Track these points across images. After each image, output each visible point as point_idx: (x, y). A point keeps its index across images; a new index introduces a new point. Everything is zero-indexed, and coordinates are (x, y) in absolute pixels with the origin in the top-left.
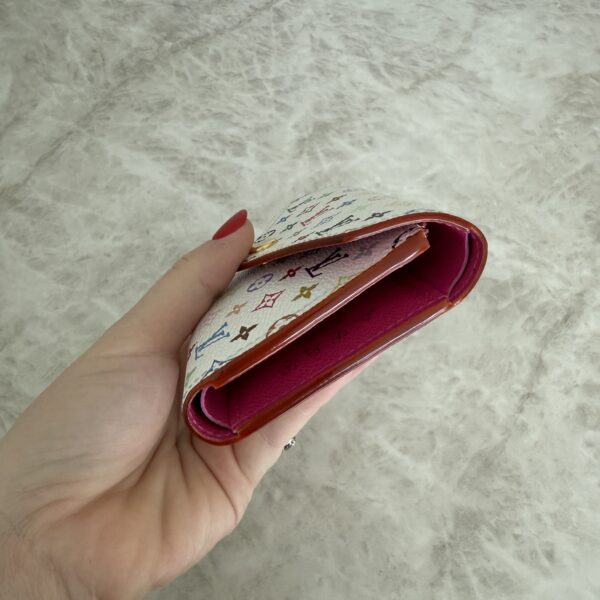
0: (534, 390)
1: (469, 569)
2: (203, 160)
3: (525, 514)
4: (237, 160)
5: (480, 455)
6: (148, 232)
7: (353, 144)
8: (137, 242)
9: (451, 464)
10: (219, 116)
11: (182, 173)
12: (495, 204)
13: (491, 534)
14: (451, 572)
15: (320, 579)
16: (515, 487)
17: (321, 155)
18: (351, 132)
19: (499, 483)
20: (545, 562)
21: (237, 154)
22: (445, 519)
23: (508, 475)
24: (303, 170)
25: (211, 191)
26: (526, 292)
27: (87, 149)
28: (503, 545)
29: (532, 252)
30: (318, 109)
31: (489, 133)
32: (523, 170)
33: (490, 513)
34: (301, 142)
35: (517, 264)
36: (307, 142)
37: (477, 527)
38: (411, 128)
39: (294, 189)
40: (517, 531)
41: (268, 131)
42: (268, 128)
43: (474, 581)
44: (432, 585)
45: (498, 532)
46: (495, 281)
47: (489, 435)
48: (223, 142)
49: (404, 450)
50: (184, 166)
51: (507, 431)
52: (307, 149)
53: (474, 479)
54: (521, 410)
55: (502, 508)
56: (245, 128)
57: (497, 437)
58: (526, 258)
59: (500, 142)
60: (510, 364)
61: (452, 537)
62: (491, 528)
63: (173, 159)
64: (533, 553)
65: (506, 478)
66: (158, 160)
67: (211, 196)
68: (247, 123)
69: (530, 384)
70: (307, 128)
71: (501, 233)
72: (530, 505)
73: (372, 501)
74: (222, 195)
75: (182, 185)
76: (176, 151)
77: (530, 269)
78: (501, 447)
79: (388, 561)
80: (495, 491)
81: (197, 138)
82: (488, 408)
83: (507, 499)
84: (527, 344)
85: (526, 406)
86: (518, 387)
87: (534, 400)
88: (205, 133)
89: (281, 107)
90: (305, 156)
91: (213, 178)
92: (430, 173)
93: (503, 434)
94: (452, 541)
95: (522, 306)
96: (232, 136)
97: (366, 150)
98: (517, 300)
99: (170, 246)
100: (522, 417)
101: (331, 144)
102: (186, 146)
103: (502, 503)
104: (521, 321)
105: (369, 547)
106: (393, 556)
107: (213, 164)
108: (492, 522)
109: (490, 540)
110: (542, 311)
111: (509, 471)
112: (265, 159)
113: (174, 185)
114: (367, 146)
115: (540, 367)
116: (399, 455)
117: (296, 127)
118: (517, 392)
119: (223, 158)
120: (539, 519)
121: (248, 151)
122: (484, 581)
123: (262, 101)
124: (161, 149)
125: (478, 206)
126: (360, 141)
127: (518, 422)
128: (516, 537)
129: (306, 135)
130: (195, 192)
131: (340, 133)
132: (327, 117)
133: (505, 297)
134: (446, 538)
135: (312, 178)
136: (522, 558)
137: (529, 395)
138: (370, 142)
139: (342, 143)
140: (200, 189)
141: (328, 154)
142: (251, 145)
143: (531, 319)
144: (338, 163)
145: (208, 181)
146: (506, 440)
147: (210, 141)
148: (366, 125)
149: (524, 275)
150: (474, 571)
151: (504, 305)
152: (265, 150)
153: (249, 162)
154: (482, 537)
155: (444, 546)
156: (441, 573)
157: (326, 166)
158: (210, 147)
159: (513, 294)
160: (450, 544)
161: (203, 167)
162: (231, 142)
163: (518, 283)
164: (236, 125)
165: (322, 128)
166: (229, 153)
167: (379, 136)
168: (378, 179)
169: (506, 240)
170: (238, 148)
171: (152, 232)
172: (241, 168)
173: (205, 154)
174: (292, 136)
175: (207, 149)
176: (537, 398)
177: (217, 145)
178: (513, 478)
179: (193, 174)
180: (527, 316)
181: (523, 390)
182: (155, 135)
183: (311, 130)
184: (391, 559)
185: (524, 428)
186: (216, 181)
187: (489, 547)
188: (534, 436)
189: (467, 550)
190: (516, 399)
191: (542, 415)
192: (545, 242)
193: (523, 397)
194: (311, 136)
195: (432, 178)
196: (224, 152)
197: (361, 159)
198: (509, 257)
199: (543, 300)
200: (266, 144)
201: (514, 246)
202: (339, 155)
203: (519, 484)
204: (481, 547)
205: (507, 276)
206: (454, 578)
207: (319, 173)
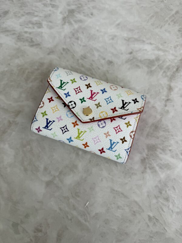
0: (169, 98)
2: (26, 32)
3: (172, 142)
4: (40, 30)
5: (153, 124)
6: (9, 64)
7: (85, 16)
8: (6, 69)
9: (143, 130)
10: (28, 14)
11: (18, 39)
12: (144, 31)
13: (161, 151)
14: (149, 167)
15: (102, 179)
16: (167, 133)
17: (73, 22)
18: (84, 11)
19: (161, 133)
21: (39, 27)
22: (144, 149)
23: (164, 130)
24: (67, 29)
25: (31, 44)
26: (161, 62)
28: (166, 154)
29: (161, 47)
30: (69, 5)
31: (138, 4)
32: (153, 16)
33: (160, 144)
34: (64, 19)
35: (156, 52)
36: (66, 18)
37: (156, 150)
38: (107, 6)
39: (65, 37)
40: (170, 148)
41: (50, 16)
42: (50, 15)
44: (143, 173)
45: (163, 150)
46: (149, 60)
47: (155, 117)
48: (33, 24)
50: (19, 36)
51: (162, 114)
52: (67, 21)
53: (152, 133)
54: (166, 106)
55: (164, 141)
56: (40, 17)
57: (159, 117)
58: (159, 49)
59: (142, 7)
60: (159, 89)
61: (147, 155)
62: (161, 149)
63: (14, 34)
64: (177, 154)
65: (164, 131)
66: (7, 35)
67: (32, 46)
68: (41, 15)
69: (168, 96)
70: (65, 12)
71: (148, 41)
72: (173, 139)
74: (36, 45)
75: (20, 44)
76: (14, 30)
77: (161, 53)
78: (160, 120)
79: (125, 168)
80: (160, 136)
81: (22, 24)
82: (153, 107)
83: (165, 138)
84: (164, 81)
85: (167, 104)
86: (164, 97)
87: (170, 101)
88: (25, 21)
89: (53, 6)
90: (67, 24)
91: (31, 39)
92: (117, 22)
93: (161, 115)
94: (147, 157)
95: (161, 67)
96: (36, 21)
97: (90, 17)
98: (158, 66)
99: (19, 68)
100: (167, 108)
101: (77, 18)
102: (18, 28)
104: (161, 73)
107: (30, 33)
108: (161, 147)
109: (161, 153)
110: (168, 68)
111: (164, 128)
112: (51, 28)
113: (16, 44)
114: (91, 16)
115: (170, 89)
117: (61, 13)
118: (163, 99)
119: (34, 30)
120: (177, 142)
121: (43, 26)
122: (161, 168)
123: (45, 5)
124: (8, 31)
125: (138, 33)
126: (88, 15)
127: (165, 110)
128: (170, 150)
129: (65, 15)
130: (25, 45)
131: (79, 12)
132: (73, 7)
133: (154, 65)
134: (145, 156)
135: (71, 32)
136: (173, 157)
137: (168, 100)
138: (92, 14)
139: (80, 16)
140: (27, 44)
141: (76, 22)
142: (44, 23)
143: (164, 72)
144: (80, 24)
145: (30, 40)
146: (162, 118)
147: (27, 24)
148: (89, 8)
149: (159, 56)
151: (154, 68)
152: (50, 24)
153: (45, 30)
154: (158, 153)
155: (145, 159)
157: (76, 26)
158: (28, 26)
159: (157, 64)
160: (147, 158)
161: (27, 35)
162: (36, 23)
163: (158, 59)
164: (37, 16)
165: (71, 12)
166: (36, 28)
167: (95, 12)
168: (97, 28)
169: (151, 44)
170: (39, 25)
171: (11, 64)
172: (42, 33)
173: (26, 30)
174: (60, 17)
175: (27, 28)
176: (171, 100)
177: (30, 25)
178: (167, 130)
179: (23, 38)
180: (163, 71)
181: (166, 98)
182: (4, 26)
183: (67, 13)
184: (126, 167)
185: (168, 112)
186: (33, 40)
187: (161, 156)
188: (172, 114)
189: (153, 158)
190: (163, 102)
191: (173, 106)
192: (165, 43)
193: (166, 101)
194: (67, 15)
195: (118, 24)
196: (34, 28)
197: (89, 21)
198: (153, 50)
199: (168, 64)
200: (51, 22)
201: (154, 46)
202: (80, 21)
203: (169, 132)
204: (158, 157)
205: (153, 57)
206: (150, 169)
207: (74, 29)
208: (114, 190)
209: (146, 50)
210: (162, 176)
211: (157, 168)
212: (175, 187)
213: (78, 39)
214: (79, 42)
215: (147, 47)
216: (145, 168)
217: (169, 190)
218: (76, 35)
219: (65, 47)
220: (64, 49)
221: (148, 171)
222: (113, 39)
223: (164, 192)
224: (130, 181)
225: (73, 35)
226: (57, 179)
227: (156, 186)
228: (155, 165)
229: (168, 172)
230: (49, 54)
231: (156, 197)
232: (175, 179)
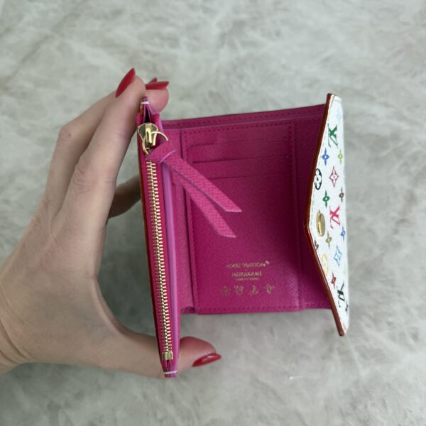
0: (406, 217)
2: (147, 52)
3: (397, 307)
4: (173, 51)
5: (362, 265)
7: (263, 36)
10: (159, 19)
11: (131, 63)
12: (378, 78)
13: (370, 322)
14: (338, 349)
15: (238, 354)
16: (389, 288)
17: (238, 45)
18: (263, 27)
19: (377, 285)
20: (411, 341)
21: (173, 46)
23: (384, 279)
24: (225, 56)
26: (401, 144)
27: (59, 49)
28: (379, 330)
29: (406, 113)
30: (236, 10)
31: (372, 25)
32: (400, 52)
33: (369, 307)
34: (223, 36)
35: (395, 123)
36: (227, 36)
38: (310, 23)
39: (217, 71)
40: (390, 319)
41: (197, 29)
42: (196, 27)
44: (323, 358)
45: (375, 321)
46: (377, 136)
47: (370, 251)
48: (162, 38)
50: (132, 58)
51: (384, 248)
52: (227, 41)
54: (396, 232)
55: (379, 303)
56: (179, 27)
57: (377, 251)
58: (401, 118)
59: (381, 31)
60: (388, 197)
62: (371, 318)
63: (124, 52)
64: (402, 335)
65: (383, 282)
66: (112, 54)
68: (181, 24)
69: (403, 212)
70: (227, 25)
71: (382, 99)
72: (401, 301)
76: (126, 46)
77: (404, 126)
78: (379, 259)
79: (290, 341)
80: (373, 291)
81: (143, 37)
82: (370, 230)
83: (383, 297)
84: (402, 183)
85: (400, 229)
86: (394, 214)
87: (407, 224)
88: (148, 32)
89: (206, 10)
90: (226, 47)
91: (154, 66)
92: (325, 55)
93: (381, 250)
95: (399, 154)
96: (169, 34)
97: (274, 40)
98: (394, 150)
100: (397, 237)
101: (247, 37)
102: (134, 43)
103: (379, 300)
104: (398, 165)
105: (275, 330)
106: (293, 338)
107: (154, 55)
108: (371, 313)
109: (368, 326)
110: (415, 158)
111: (385, 276)
112: (194, 50)
114: (275, 37)
115: (412, 199)
117: (219, 24)
118: (393, 218)
119: (162, 50)
120: (407, 310)
121: (181, 44)
122: (363, 355)
123: (192, 7)
124: (115, 46)
125: (364, 80)
126: (269, 34)
127: (393, 240)
128: (389, 324)
129: (226, 30)
131: (254, 28)
132: (244, 16)
133: (384, 148)
135: (231, 63)
136: (393, 339)
137: (402, 221)
138: (278, 34)
139: (255, 35)
141: (244, 44)
142: (184, 40)
143: (405, 164)
144: (252, 50)
145: (151, 68)
146: (383, 254)
147: (152, 38)
148: (274, 22)
149: (399, 131)
150: (356, 348)
151: (384, 154)
152: (195, 43)
153: (182, 53)
154: (363, 324)
155: (333, 331)
157: (243, 52)
158: (152, 42)
159: (391, 145)
161: (147, 58)
162: (168, 38)
163: (395, 137)
164: (173, 25)
165: (239, 25)
166: (166, 46)
167: (285, 30)
168: (284, 61)
169: (386, 105)
170: (174, 42)
172: (176, 57)
173: (148, 47)
174: (215, 31)
175: (150, 44)
176: (409, 223)
177: (157, 40)
180: (402, 162)
181: (398, 217)
182: (110, 35)
183: (230, 27)
184: (292, 340)
185: (398, 245)
186: (157, 67)
187: (367, 331)
188: (406, 250)
190: (392, 224)
191: (412, 235)
192: (417, 106)
193: (397, 222)
194: (230, 31)
195: (327, 60)
196: (162, 46)
197: (269, 46)
198: (389, 118)
199: (415, 149)
200: (196, 39)
201: (392, 109)
202: (254, 44)
203: (393, 286)
204: (362, 332)
205: (387, 132)
206: (341, 353)
207: (237, 58)
208: (258, 381)
209: (374, 116)
210: (364, 373)
211: (356, 355)
212: (387, 402)
213: (241, 77)
214: (244, 84)
215: (379, 111)
216: (331, 350)
217: (373, 405)
218: (239, 70)
219: (214, 90)
220: (211, 94)
221: (336, 356)
222: (310, 86)
223: (361, 407)
224: (293, 369)
225: (235, 68)
227: (347, 392)
228: (352, 347)
229: (378, 368)
230: (182, 99)
231: (343, 414)
232: (389, 385)
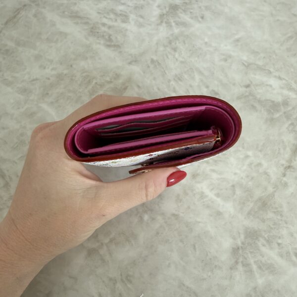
0: (292, 164)
1: (252, 261)
2: (104, 25)
3: (284, 232)
4: (124, 25)
5: (260, 199)
6: (71, 66)
7: (192, 18)
8: (65, 72)
9: (244, 203)
11: (91, 32)
12: (274, 56)
13: (265, 242)
14: (242, 262)
15: (169, 264)
16: (279, 217)
17: (173, 24)
18: (192, 11)
19: (270, 215)
21: (124, 22)
22: (239, 233)
23: (276, 211)
24: (163, 33)
25: (108, 43)
26: (290, 108)
27: (35, 16)
28: (271, 249)
29: (294, 86)
31: (272, 15)
32: (291, 37)
33: (265, 231)
34: (162, 16)
35: (286, 92)
36: (165, 16)
37: (257, 238)
38: (227, 10)
39: (157, 44)
40: (280, 241)
41: (142, 8)
42: (142, 7)
43: (254, 267)
44: (231, 269)
45: (269, 242)
46: (273, 102)
47: (266, 189)
48: (116, 14)
49: (218, 195)
50: (92, 28)
51: (276, 187)
52: (165, 20)
53: (257, 212)
54: (284, 175)
55: (272, 228)
56: (129, 6)
57: (270, 189)
58: (291, 89)
59: (278, 20)
60: (279, 149)
61: (243, 243)
62: (265, 239)
63: (86, 23)
64: (288, 253)
65: (274, 212)
66: (77, 23)
67: (109, 46)
68: (130, 4)
69: (290, 161)
70: (165, 7)
71: (277, 74)
72: (287, 228)
73: (199, 222)
74: (115, 46)
75: (91, 39)
76: (88, 18)
77: (293, 95)
78: (272, 195)
79: (207, 255)
80: (268, 219)
81: (100, 11)
82: (266, 173)
83: (275, 224)
84: (289, 138)
85: (288, 173)
86: (284, 162)
87: (292, 170)
88: (105, 8)
90: (164, 24)
91: (110, 36)
92: (237, 37)
93: (274, 188)
94: (242, 246)
95: (288, 116)
96: (121, 11)
97: (200, 22)
98: (285, 113)
99: (84, 74)
100: (285, 179)
101: (180, 18)
102: (94, 16)
103: (272, 226)
104: (286, 125)
105: (197, 247)
106: (210, 253)
107: (110, 27)
108: (266, 236)
109: (264, 245)
111: (276, 208)
112: (141, 25)
113: (87, 39)
114: (200, 19)
116: (215, 198)
117: (159, 6)
118: (283, 165)
119: (115, 24)
120: (292, 235)
121: (130, 19)
122: (260, 268)
124: (79, 17)
125: (264, 57)
126: (196, 17)
127: (282, 181)
128: (279, 244)
129: (165, 12)
130: (99, 43)
131: (184, 11)
132: (178, 2)
133: (278, 111)
134: (239, 243)
135: (167, 38)
136: (281, 256)
137: (289, 167)
138: (202, 18)
139: (185, 17)
140: (102, 42)
141: (177, 24)
142: (132, 17)
143: (292, 124)
144: (183, 29)
145: (107, 37)
146: (275, 191)
147: (108, 13)
148: (200, 7)
149: (289, 98)
150: (255, 262)
151: (277, 115)
152: (141, 20)
153: (131, 27)
154: (260, 244)
155: (238, 248)
156: (237, 263)
157: (176, 31)
158: (108, 17)
159: (283, 109)
160: (242, 247)
161: (104, 29)
162: (120, 14)
163: (286, 103)
164: (123, 4)
165: (174, 8)
166: (119, 21)
167: (208, 14)
168: (206, 40)
169: (280, 78)
170: (125, 18)
171: (74, 66)
172: (127, 30)
173: (105, 21)
174: (156, 12)
175: (106, 18)
176: (294, 168)
177: (112, 16)
178: (278, 212)
179: (98, 32)
180: (290, 122)
181: (286, 164)
182: (75, 8)
183: (167, 9)
184: (209, 254)
185: (286, 185)
186: (111, 37)
187: (264, 250)
188: (291, 190)
189: (251, 251)
190: (282, 169)
191: (296, 178)
193: (286, 168)
194: (167, 12)
195: (238, 40)
196: (116, 20)
197: (197, 27)
198: (282, 88)
200: (141, 17)
201: (284, 81)
202: (184, 24)
203: (281, 215)
204: (259, 250)
205: (279, 99)
206: (244, 265)
207: (172, 35)
208: (184, 285)
209: (271, 86)
210: (261, 281)
213: (175, 50)
214: (177, 55)
215: (273, 82)
218: (173, 44)
219: (155, 58)
220: (152, 61)
221: (240, 267)
222: (226, 60)
224: (210, 276)
225: (170, 42)
226: (105, 248)
227: (248, 295)
229: (271, 278)
230: (130, 63)
232: (278, 291)
